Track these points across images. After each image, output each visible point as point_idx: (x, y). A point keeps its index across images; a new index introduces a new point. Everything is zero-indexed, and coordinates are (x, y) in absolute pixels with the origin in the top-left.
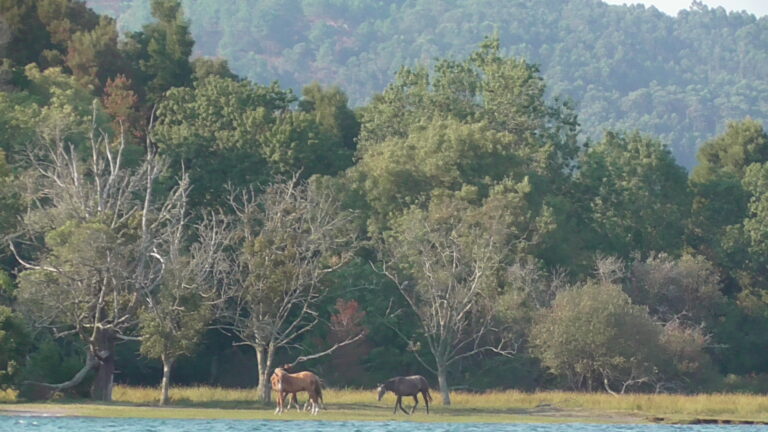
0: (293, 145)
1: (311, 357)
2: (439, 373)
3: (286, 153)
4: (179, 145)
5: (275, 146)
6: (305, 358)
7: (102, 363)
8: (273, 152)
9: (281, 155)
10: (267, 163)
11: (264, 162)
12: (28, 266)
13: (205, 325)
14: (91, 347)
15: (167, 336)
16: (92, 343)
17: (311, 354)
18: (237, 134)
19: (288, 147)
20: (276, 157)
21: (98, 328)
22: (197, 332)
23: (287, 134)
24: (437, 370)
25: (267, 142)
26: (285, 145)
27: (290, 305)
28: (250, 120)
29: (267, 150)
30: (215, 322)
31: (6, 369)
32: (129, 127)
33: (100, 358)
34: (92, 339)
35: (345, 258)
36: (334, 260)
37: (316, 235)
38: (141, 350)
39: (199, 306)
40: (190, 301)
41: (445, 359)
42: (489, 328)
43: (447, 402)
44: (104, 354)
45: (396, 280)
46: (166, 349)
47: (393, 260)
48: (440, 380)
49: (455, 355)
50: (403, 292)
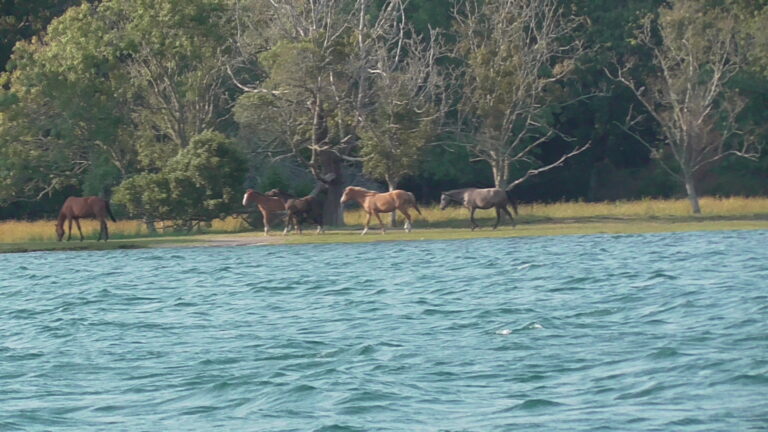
1: (541, 170)
2: (686, 181)
6: (536, 172)
7: (327, 186)
12: (246, 89)
13: (426, 142)
14: (313, 170)
15: (386, 155)
16: (312, 166)
17: (540, 167)
21: (316, 150)
22: (419, 149)
24: (683, 177)
27: (514, 117)
30: (438, 138)
31: (221, 197)
33: (325, 182)
34: (312, 162)
35: (568, 66)
36: (557, 69)
37: (542, 44)
38: (364, 171)
39: (417, 123)
40: (405, 118)
41: (692, 164)
42: (734, 131)
43: (697, 210)
44: (329, 177)
45: (632, 86)
46: (388, 169)
47: (628, 66)
48: (688, 187)
49: (700, 161)
50: (640, 98)
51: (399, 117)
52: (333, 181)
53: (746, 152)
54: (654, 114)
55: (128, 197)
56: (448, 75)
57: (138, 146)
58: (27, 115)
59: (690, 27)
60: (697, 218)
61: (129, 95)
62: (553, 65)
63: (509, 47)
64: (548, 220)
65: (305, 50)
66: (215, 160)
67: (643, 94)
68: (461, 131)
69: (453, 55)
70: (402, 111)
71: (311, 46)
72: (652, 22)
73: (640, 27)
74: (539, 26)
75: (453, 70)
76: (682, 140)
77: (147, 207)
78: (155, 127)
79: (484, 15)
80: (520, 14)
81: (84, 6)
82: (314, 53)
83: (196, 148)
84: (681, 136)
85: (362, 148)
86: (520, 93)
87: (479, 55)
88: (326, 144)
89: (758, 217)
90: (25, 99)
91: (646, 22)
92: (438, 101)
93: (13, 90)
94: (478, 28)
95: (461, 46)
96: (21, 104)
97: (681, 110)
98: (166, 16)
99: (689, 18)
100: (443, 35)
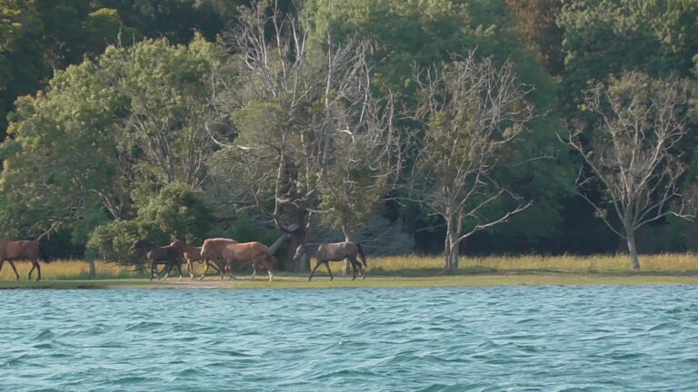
0: (683, 29)
1: (487, 225)
2: (628, 238)
3: (678, 36)
4: (581, 30)
5: (666, 30)
6: (483, 227)
7: (290, 236)
8: (665, 35)
9: (672, 38)
10: (660, 45)
11: (657, 43)
12: (222, 145)
13: (382, 198)
14: (276, 221)
15: (343, 209)
16: (275, 217)
17: (487, 223)
18: (633, 18)
19: (678, 30)
20: (668, 39)
21: (278, 202)
22: (374, 204)
23: (677, 18)
24: (626, 235)
25: (659, 27)
26: (676, 28)
27: (464, 176)
28: (644, 7)
29: (659, 34)
30: (393, 194)
32: (540, 14)
33: (288, 232)
34: (275, 213)
35: (517, 130)
36: (507, 132)
37: (495, 110)
38: (322, 223)
39: (373, 180)
40: (361, 175)
41: (634, 224)
42: (674, 193)
43: (637, 266)
44: (292, 227)
45: (581, 150)
46: (345, 221)
47: (579, 131)
48: (629, 244)
49: (642, 221)
50: (588, 161)
51: (355, 174)
52: (296, 231)
53: (683, 213)
54: (601, 176)
55: (100, 240)
56: (404, 136)
57: (132, 195)
58: (29, 164)
59: (636, 96)
60: (636, 272)
61: (129, 147)
62: (503, 129)
63: (465, 110)
64: (494, 271)
65: (271, 110)
66: (183, 209)
67: (592, 157)
68: (415, 187)
69: (414, 118)
70: (359, 169)
71: (278, 107)
72: (601, 91)
73: (590, 94)
74: (494, 94)
75: (409, 131)
76: (626, 200)
77: (117, 250)
78: (153, 178)
79: (442, 82)
80: (476, 81)
81: (86, 63)
82: (279, 113)
83: (164, 198)
84: (626, 198)
85: (321, 201)
86: (470, 154)
87: (437, 118)
88: (286, 197)
89: (689, 273)
90: (29, 149)
91: (597, 90)
92: (394, 160)
93: (17, 139)
94: (438, 92)
95: (420, 110)
96: (24, 153)
97: (626, 173)
98: (158, 73)
99: (635, 88)
100: (406, 99)
